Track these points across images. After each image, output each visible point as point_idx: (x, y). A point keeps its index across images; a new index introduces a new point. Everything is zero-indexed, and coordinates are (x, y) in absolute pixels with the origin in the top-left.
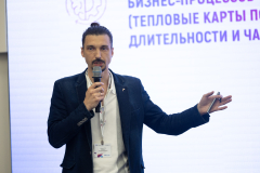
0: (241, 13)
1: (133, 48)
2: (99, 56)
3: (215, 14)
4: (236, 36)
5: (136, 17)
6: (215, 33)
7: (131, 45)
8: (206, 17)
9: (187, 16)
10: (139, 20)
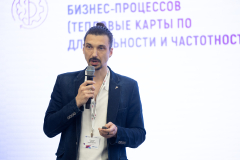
0: (169, 22)
1: (71, 51)
2: (95, 55)
3: (146, 22)
4: (164, 42)
5: (74, 24)
6: (145, 39)
7: (69, 49)
8: (137, 24)
9: (120, 23)
10: (77, 26)
